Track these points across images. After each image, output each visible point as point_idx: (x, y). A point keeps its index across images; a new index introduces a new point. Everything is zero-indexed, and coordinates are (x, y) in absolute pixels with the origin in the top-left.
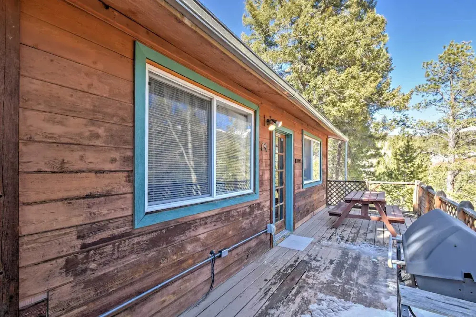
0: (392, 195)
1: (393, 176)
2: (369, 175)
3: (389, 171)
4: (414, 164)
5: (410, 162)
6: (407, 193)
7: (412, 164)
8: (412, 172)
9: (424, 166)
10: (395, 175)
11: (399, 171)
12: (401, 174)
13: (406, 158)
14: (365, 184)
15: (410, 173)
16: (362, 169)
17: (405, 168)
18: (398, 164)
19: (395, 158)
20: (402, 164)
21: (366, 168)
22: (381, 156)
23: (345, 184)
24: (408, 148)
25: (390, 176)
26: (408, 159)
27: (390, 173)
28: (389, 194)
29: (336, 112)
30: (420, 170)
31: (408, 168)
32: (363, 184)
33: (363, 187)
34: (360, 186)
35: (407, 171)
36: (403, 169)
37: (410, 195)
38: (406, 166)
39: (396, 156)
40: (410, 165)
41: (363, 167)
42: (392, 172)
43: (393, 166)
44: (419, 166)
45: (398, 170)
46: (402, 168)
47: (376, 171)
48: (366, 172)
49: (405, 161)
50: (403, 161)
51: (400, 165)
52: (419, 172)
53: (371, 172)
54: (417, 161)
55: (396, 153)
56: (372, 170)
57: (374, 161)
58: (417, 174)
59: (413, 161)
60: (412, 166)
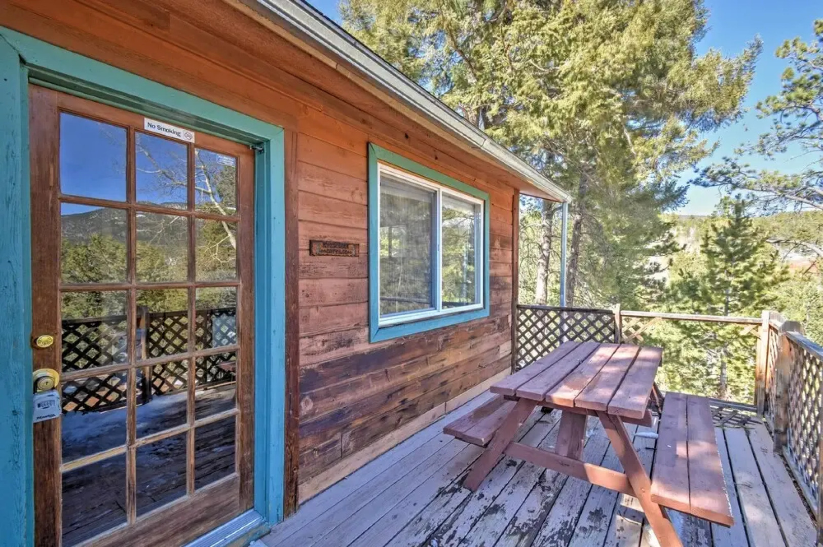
0: (697, 337)
1: (700, 293)
2: (652, 287)
3: (689, 279)
4: (753, 265)
5: (743, 259)
6: (734, 336)
7: (746, 264)
8: (746, 285)
9: (778, 269)
10: (705, 292)
11: (712, 280)
12: (718, 288)
13: (732, 249)
14: (613, 319)
15: (740, 286)
16: (637, 277)
17: (729, 273)
18: (711, 265)
19: (704, 249)
20: (722, 265)
21: (645, 274)
22: (676, 250)
23: (559, 315)
24: (738, 225)
25: (692, 293)
26: (736, 253)
27: (691, 284)
28: (690, 336)
29: (542, 128)
30: (768, 279)
31: (736, 274)
32: (606, 318)
33: (606, 325)
34: (599, 324)
35: (733, 281)
36: (723, 276)
37: (740, 340)
38: (732, 270)
39: (706, 245)
40: (742, 265)
41: (640, 270)
42: (696, 282)
43: (699, 269)
44: (766, 269)
45: (712, 277)
46: (719, 273)
47: (664, 280)
48: (645, 283)
49: (730, 258)
50: (723, 257)
51: (716, 266)
52: (767, 284)
53: (655, 283)
54: (760, 258)
55: (707, 238)
56: (658, 276)
57: (662, 260)
58: (760, 289)
59: (749, 258)
60: (747, 269)
